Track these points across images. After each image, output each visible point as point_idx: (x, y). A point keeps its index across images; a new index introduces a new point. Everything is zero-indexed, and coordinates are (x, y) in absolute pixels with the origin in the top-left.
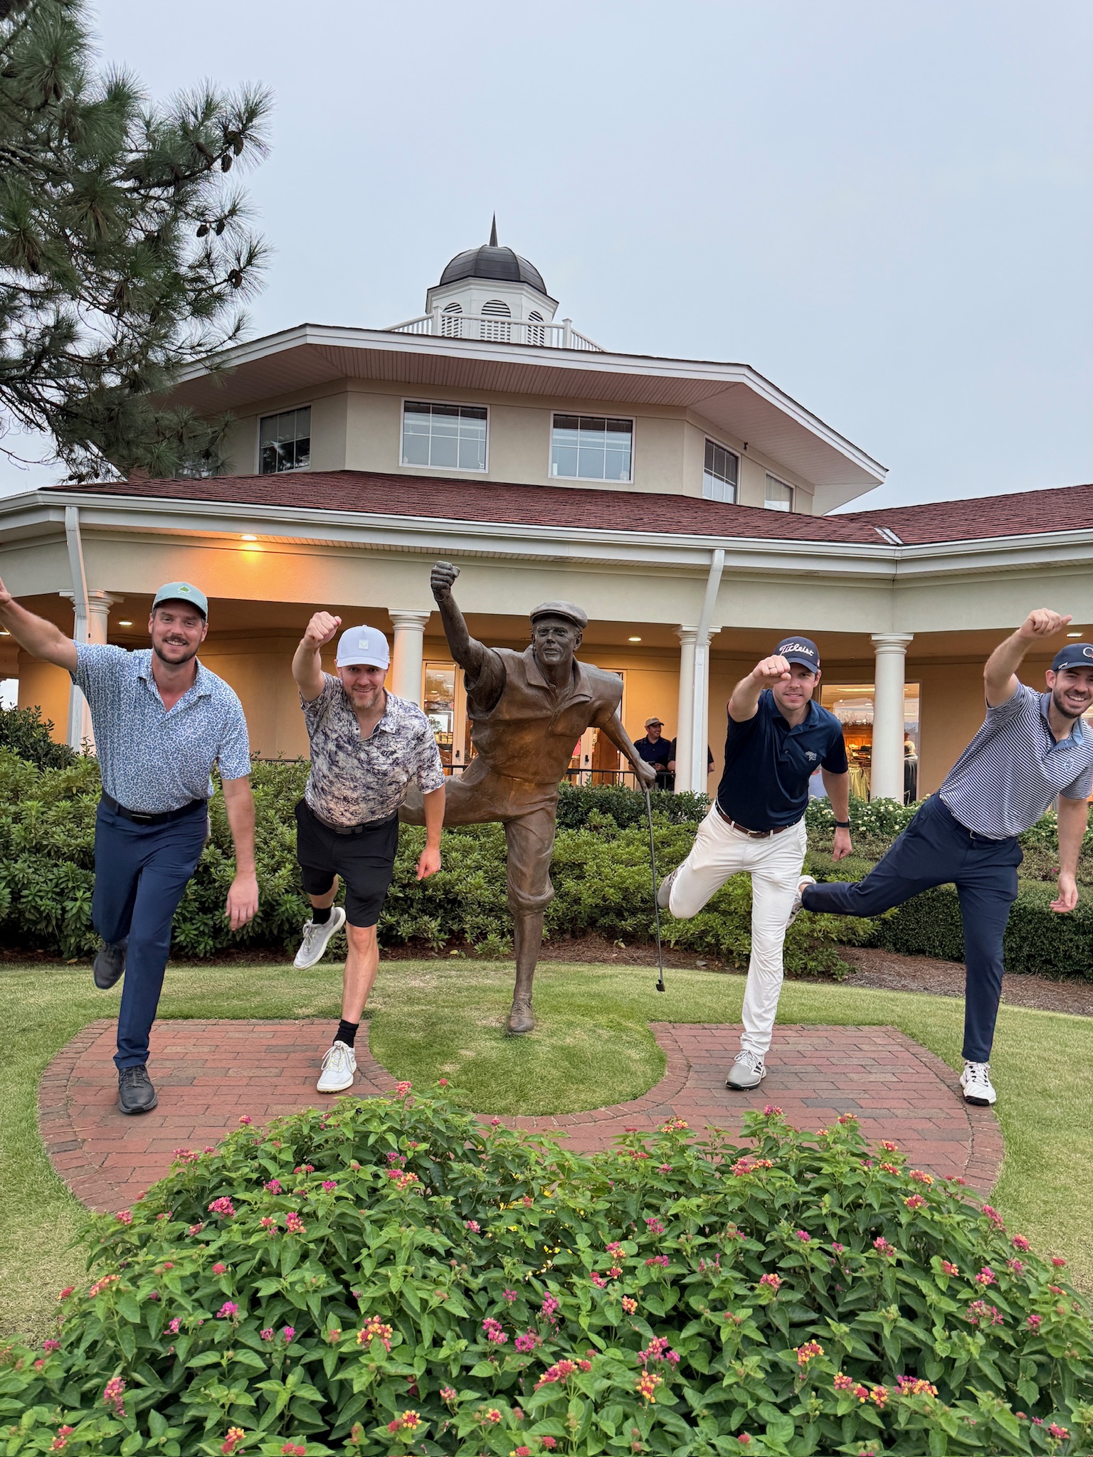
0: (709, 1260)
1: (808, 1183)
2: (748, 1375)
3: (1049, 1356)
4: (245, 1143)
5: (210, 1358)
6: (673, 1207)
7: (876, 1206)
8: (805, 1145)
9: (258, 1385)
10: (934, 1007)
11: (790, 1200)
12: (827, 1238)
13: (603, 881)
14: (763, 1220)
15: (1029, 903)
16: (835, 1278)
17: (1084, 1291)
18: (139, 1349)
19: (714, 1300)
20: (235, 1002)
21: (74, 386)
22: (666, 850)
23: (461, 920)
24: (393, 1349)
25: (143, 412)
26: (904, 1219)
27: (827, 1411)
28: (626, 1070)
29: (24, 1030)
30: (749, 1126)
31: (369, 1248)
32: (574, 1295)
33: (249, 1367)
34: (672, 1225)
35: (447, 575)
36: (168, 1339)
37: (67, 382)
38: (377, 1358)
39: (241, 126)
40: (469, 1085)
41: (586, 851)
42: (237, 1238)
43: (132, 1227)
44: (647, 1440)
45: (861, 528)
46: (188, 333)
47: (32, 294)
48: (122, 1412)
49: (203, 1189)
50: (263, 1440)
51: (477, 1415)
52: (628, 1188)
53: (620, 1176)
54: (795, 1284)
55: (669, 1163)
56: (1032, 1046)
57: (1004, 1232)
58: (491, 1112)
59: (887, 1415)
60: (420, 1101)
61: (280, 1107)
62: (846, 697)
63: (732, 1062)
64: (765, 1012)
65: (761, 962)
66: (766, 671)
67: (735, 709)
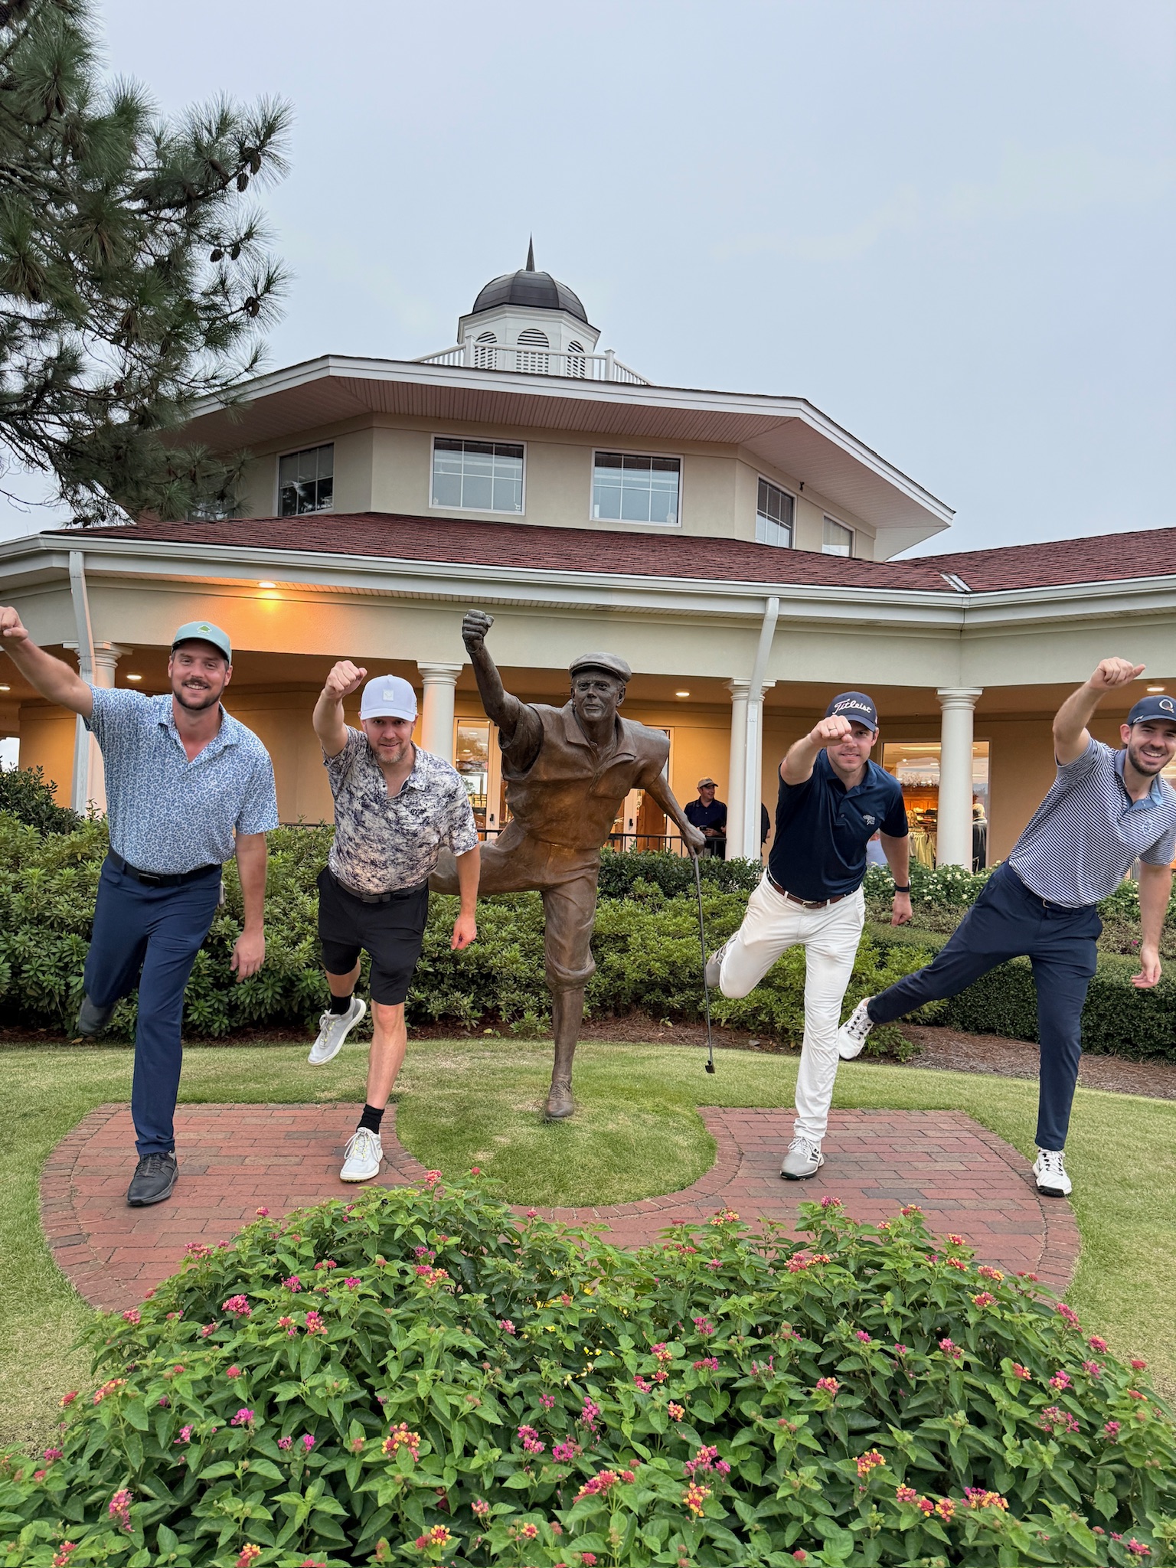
0: (762, 1363)
1: (868, 1280)
2: (804, 1487)
3: (1129, 1466)
4: (262, 1236)
5: (224, 1468)
6: (723, 1306)
7: (942, 1304)
8: (866, 1238)
9: (275, 1498)
10: (1004, 1091)
11: (849, 1298)
12: (890, 1340)
13: (648, 954)
14: (820, 1319)
15: (1107, 978)
16: (897, 1382)
17: (1167, 1395)
18: (148, 1459)
19: (767, 1407)
20: (252, 1085)
21: (79, 422)
22: (717, 921)
23: (496, 997)
24: (421, 1458)
25: (153, 450)
26: (972, 1318)
27: (889, 1525)
28: (672, 1159)
29: (25, 1115)
30: (805, 1219)
31: (395, 1350)
32: (616, 1400)
33: (265, 1479)
34: (722, 1324)
35: (480, 624)
36: (177, 1448)
37: (71, 418)
38: (403, 1469)
39: (258, 143)
40: (503, 1175)
41: (630, 922)
42: (253, 1339)
43: (140, 1327)
44: (694, 1557)
45: (926, 575)
46: (202, 366)
47: (33, 323)
48: (129, 1527)
49: (217, 1286)
50: (280, 1558)
51: (512, 1530)
52: (674, 1284)
53: (666, 1272)
54: (854, 1388)
55: (719, 1259)
56: (1110, 1132)
57: (1079, 1332)
58: (527, 1203)
59: (954, 1530)
60: (450, 1191)
61: (300, 1197)
62: (910, 757)
63: (786, 1150)
64: (819, 1095)
65: (815, 1041)
66: (826, 733)
67: (788, 771)
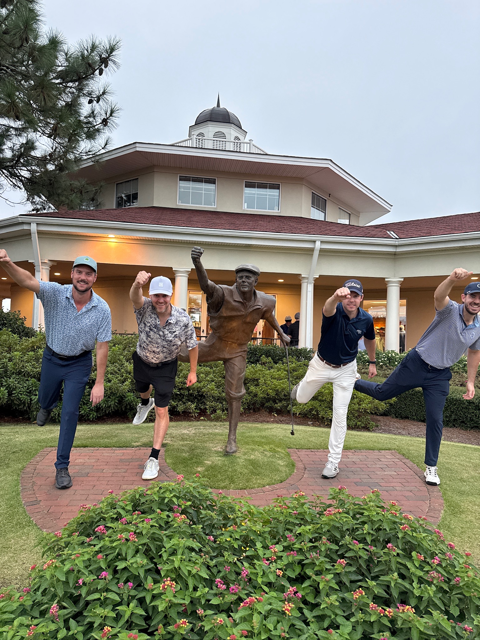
0: (314, 553)
1: (357, 519)
2: (332, 604)
3: (464, 595)
4: (111, 502)
5: (96, 596)
6: (299, 530)
7: (388, 530)
8: (357, 503)
9: (117, 608)
10: (412, 442)
11: (350, 526)
12: (366, 544)
13: (267, 387)
14: (338, 535)
15: (455, 396)
16: (370, 561)
18: (65, 592)
19: (316, 571)
20: (106, 440)
21: (35, 170)
22: (295, 373)
23: (205, 404)
24: (176, 592)
25: (65, 181)
26: (400, 535)
27: (366, 619)
28: (277, 470)
29: (14, 452)
30: (332, 495)
31: (165, 548)
32: (255, 569)
33: (113, 600)
34: (298, 538)
35: (199, 252)
36: (78, 587)
37: (31, 168)
38: (169, 596)
39: (107, 55)
40: (209, 477)
41: (259, 373)
42: (108, 543)
43: (62, 539)
44: (287, 632)
45: (381, 231)
46: (85, 147)
47: (16, 129)
48: (58, 619)
49: (93, 522)
50: (119, 632)
51: (213, 621)
52: (278, 521)
53: (275, 516)
54: (352, 564)
55: (297, 511)
56: (456, 459)
57: (444, 541)
58: (218, 488)
59: (393, 621)
60: (187, 484)
61: (126, 486)
62: (374, 306)
63: (324, 466)
64: (338, 444)
65: (337, 422)
66: (340, 294)
67: (326, 311)
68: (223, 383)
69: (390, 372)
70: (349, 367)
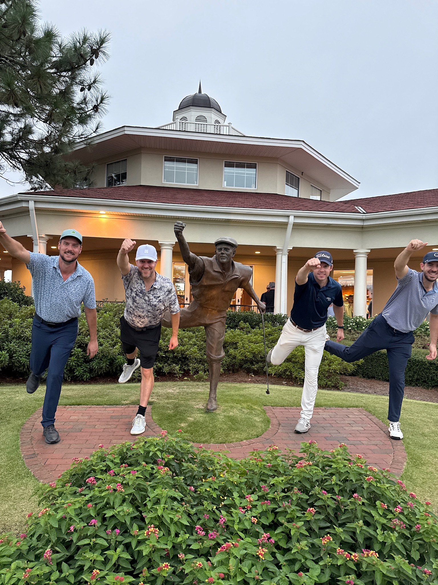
0: (286, 503)
1: (326, 471)
2: (302, 549)
3: (424, 541)
4: (101, 455)
5: (86, 541)
6: (272, 481)
7: (354, 481)
8: (325, 456)
9: (105, 552)
10: (378, 400)
11: (319, 478)
12: (334, 493)
13: (245, 350)
14: (308, 486)
15: (417, 358)
16: (337, 509)
18: (58, 538)
19: (288, 518)
20: (98, 399)
21: (32, 152)
22: (271, 337)
23: (188, 366)
24: (159, 538)
25: (60, 162)
26: (365, 486)
27: (334, 563)
28: (254, 426)
29: (15, 410)
30: (303, 448)
31: (150, 498)
32: (232, 516)
33: (101, 545)
34: (272, 488)
35: (181, 226)
36: (69, 534)
37: (29, 151)
38: (153, 542)
39: (98, 47)
40: (191, 432)
41: (238, 338)
42: (97, 494)
43: (56, 489)
44: (261, 575)
45: (349, 207)
46: (78, 130)
47: (15, 115)
48: (51, 563)
49: (84, 473)
50: (107, 575)
51: (193, 564)
52: (254, 473)
53: (251, 468)
54: (321, 512)
55: (271, 463)
56: (418, 416)
57: (406, 491)
58: (200, 442)
59: (358, 565)
60: (170, 438)
61: (116, 440)
62: (343, 275)
63: (297, 422)
64: (310, 402)
65: (309, 382)
66: (311, 264)
67: (298, 280)
68: (205, 347)
69: (358, 336)
70: (320, 331)
